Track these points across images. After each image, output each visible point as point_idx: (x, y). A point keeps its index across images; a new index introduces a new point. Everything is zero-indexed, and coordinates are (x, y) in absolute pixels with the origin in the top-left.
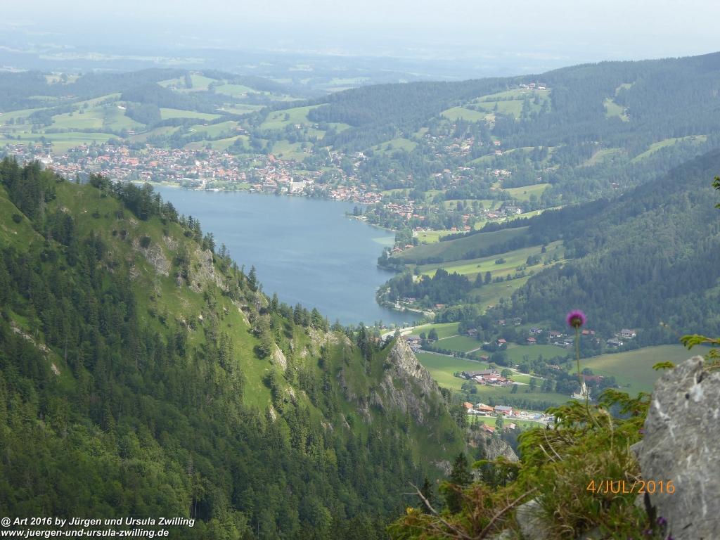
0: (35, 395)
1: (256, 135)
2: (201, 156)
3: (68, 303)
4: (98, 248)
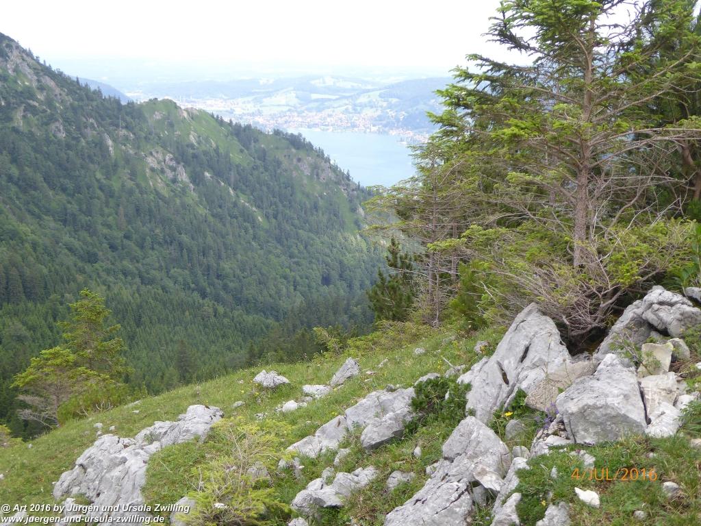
0: (251, 231)
1: (355, 105)
2: (330, 116)
3: (265, 189)
4: (279, 163)
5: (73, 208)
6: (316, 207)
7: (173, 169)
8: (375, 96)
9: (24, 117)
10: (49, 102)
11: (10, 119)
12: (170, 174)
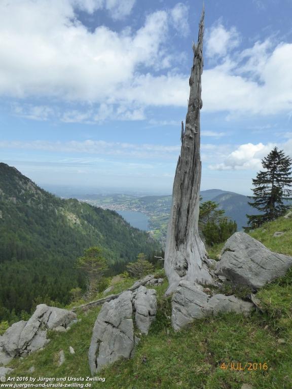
1: (131, 203)
2: (123, 206)
5: (44, 231)
6: (119, 233)
7: (76, 220)
8: (137, 200)
9: (31, 202)
10: (39, 198)
11: (26, 203)
12: (74, 222)
